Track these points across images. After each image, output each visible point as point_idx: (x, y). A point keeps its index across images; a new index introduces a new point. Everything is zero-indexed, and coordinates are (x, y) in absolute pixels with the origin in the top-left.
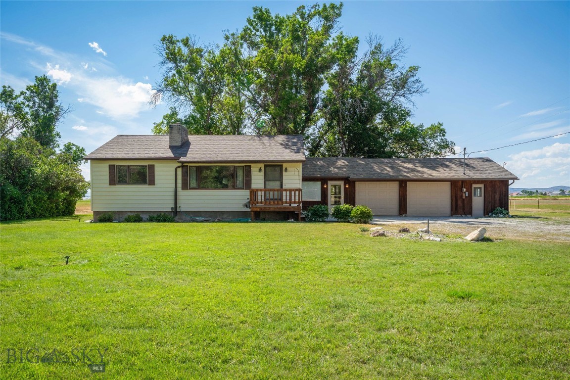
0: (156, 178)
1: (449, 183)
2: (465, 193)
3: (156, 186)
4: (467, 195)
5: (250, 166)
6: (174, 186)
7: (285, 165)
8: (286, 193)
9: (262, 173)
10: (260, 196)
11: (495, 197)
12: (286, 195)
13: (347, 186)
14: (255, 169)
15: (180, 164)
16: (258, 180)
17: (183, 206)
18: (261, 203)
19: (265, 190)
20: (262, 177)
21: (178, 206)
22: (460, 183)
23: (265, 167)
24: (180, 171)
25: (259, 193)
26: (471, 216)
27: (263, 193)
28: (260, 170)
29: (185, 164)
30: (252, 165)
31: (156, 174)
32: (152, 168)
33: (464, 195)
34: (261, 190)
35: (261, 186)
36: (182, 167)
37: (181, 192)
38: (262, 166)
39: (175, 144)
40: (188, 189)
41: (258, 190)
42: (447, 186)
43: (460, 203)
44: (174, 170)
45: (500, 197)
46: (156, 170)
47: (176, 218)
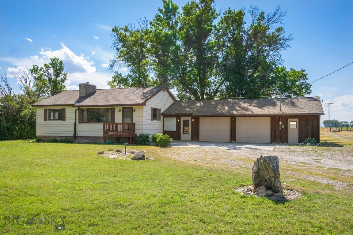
0: (66, 116)
1: (269, 118)
2: (281, 125)
3: (66, 121)
4: (283, 127)
5: (114, 108)
6: (74, 121)
7: (134, 107)
8: (120, 125)
9: (121, 112)
10: (120, 128)
11: (307, 130)
12: (120, 127)
13: (193, 121)
14: (117, 110)
15: (77, 108)
16: (118, 117)
17: (80, 133)
18: (120, 132)
19: (123, 123)
20: (121, 115)
21: (77, 133)
22: (278, 118)
23: (123, 108)
24: (78, 111)
25: (119, 125)
26: (288, 144)
27: (121, 125)
28: (120, 110)
29: (80, 108)
30: (116, 107)
31: (66, 114)
32: (64, 110)
33: (280, 127)
34: (120, 124)
35: (121, 121)
36: (79, 109)
37: (78, 125)
38: (121, 108)
39: (82, 96)
40: (81, 123)
41: (119, 124)
42: (268, 120)
43: (278, 133)
44: (74, 111)
45: (312, 129)
46: (66, 111)
47: (76, 141)
